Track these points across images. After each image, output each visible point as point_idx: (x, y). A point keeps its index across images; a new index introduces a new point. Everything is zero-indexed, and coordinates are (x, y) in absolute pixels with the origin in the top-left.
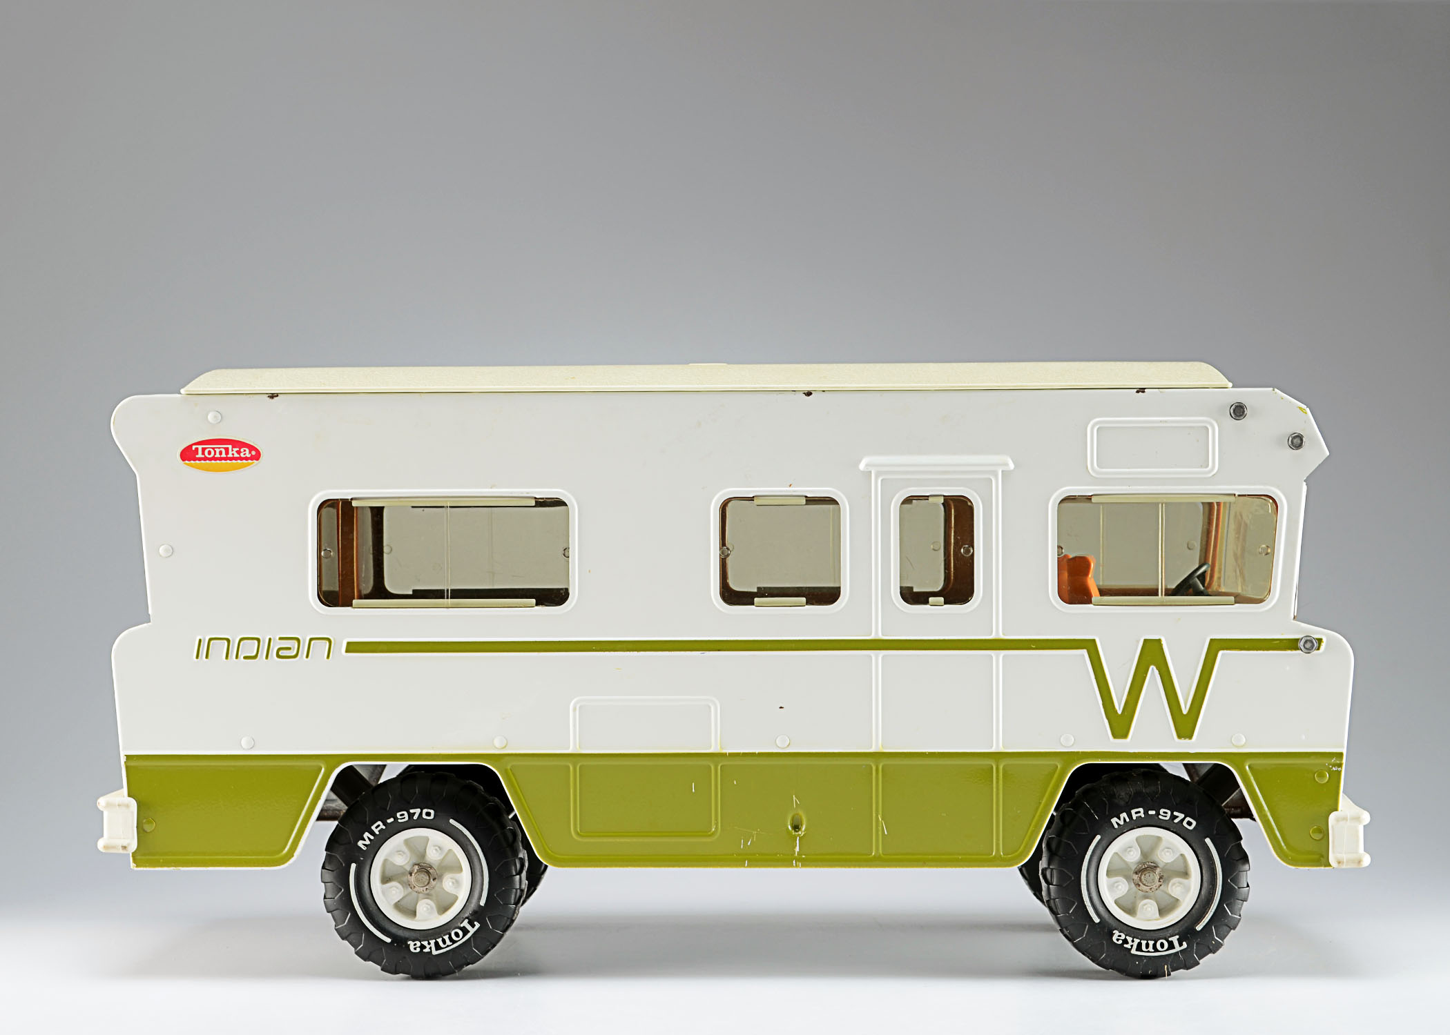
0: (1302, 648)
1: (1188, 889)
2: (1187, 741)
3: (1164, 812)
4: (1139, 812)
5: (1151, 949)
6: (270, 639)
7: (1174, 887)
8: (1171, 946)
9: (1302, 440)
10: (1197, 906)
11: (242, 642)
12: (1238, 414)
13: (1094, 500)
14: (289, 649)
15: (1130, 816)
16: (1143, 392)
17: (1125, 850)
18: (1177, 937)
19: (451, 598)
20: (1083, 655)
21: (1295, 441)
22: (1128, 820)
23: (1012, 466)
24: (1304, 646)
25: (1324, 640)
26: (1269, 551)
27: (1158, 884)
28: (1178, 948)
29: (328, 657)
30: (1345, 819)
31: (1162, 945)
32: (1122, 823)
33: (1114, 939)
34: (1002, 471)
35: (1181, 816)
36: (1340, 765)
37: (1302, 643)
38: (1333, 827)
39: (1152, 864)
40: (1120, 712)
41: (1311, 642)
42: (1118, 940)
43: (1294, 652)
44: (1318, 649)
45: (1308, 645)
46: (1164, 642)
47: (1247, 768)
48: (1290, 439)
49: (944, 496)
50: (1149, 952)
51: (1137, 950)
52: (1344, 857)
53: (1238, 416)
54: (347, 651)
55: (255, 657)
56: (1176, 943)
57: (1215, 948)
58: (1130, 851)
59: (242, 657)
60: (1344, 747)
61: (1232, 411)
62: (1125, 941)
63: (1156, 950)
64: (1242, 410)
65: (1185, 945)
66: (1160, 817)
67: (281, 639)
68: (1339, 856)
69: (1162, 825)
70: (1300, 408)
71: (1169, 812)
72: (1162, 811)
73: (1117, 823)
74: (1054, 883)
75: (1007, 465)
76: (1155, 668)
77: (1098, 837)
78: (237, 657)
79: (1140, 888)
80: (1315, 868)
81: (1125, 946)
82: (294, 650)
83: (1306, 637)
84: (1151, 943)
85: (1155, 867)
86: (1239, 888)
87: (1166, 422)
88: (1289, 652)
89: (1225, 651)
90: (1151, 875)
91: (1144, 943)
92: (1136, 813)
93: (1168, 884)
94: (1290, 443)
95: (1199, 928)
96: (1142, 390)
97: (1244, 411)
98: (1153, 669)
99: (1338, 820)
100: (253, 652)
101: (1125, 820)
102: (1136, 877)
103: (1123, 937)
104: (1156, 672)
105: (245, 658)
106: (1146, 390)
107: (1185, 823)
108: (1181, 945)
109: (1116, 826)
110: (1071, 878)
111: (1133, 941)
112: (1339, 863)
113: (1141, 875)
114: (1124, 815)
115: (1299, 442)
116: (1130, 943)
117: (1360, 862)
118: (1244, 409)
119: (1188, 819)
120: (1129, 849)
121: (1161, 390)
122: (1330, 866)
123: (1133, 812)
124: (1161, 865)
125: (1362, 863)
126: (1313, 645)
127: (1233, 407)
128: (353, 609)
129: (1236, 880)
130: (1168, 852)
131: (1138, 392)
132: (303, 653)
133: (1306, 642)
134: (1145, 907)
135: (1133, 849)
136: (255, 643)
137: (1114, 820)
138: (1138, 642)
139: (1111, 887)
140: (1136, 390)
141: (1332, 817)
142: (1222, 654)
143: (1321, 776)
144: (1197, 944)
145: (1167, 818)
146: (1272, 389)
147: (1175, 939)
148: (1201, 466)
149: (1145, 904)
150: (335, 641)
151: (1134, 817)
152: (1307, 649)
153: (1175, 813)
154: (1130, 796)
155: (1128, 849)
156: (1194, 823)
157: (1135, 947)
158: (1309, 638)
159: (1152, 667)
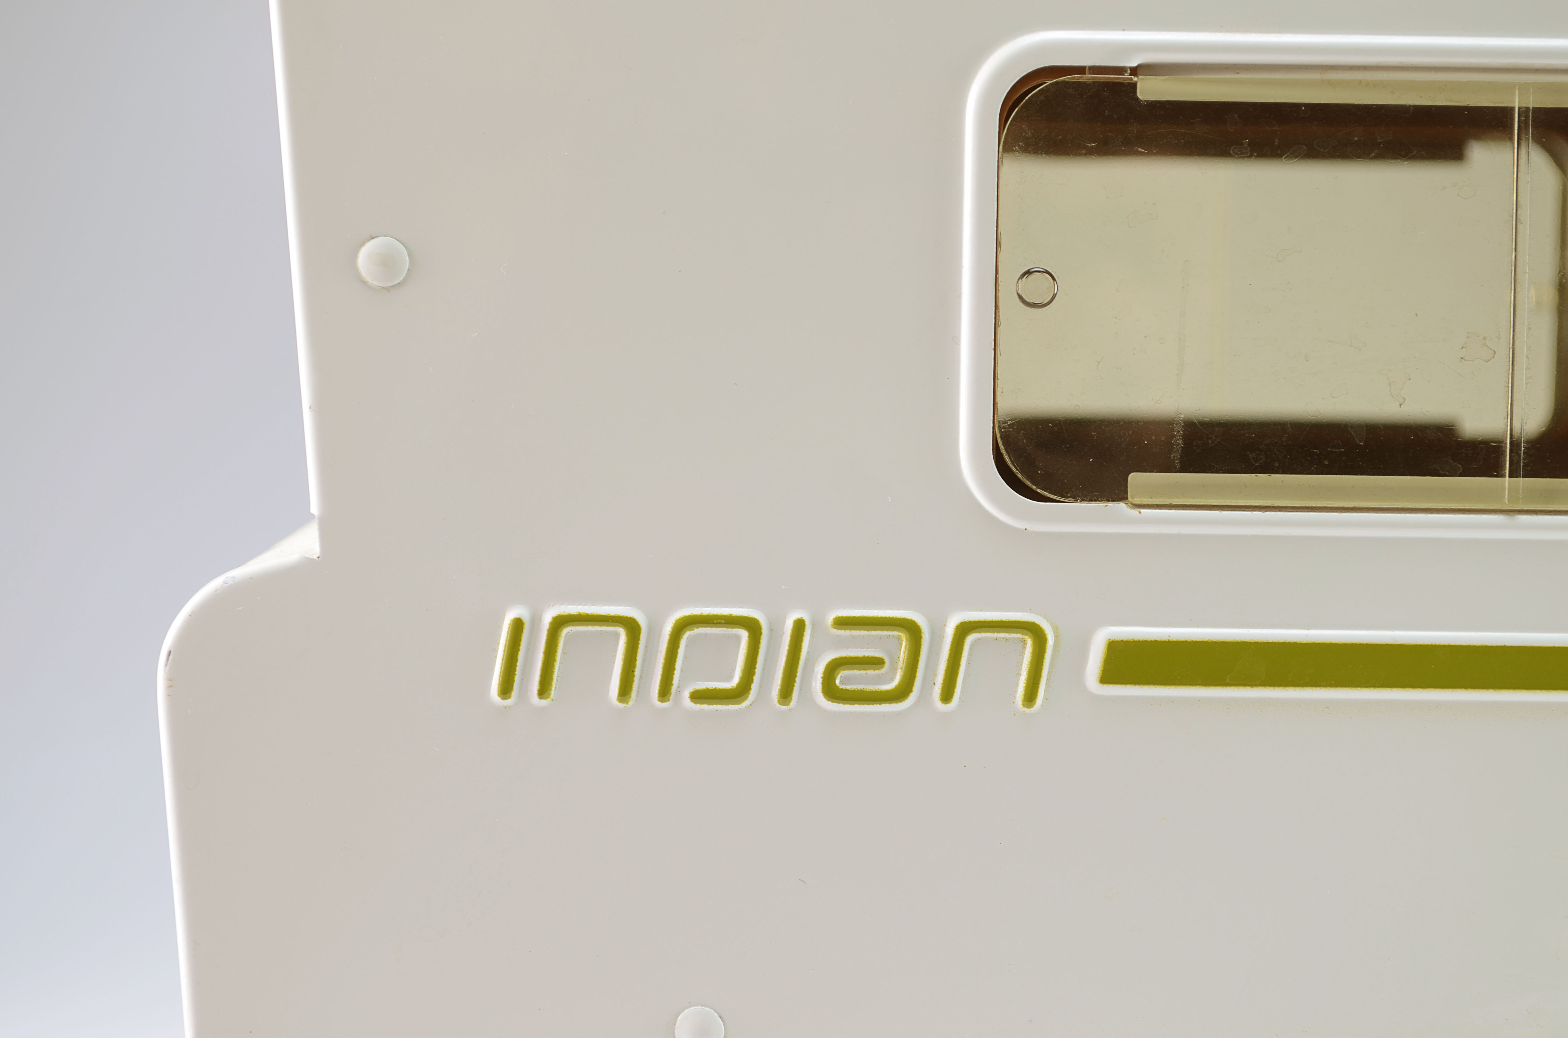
6: (799, 626)
11: (687, 635)
14: (877, 663)
19: (1523, 477)
29: (1030, 697)
54: (1109, 676)
55: (739, 693)
59: (686, 694)
67: (843, 623)
78: (665, 692)
82: (893, 670)
100: (730, 678)
105: (699, 696)
128: (1134, 512)
132: (929, 682)
136: (738, 638)
150: (1056, 637)
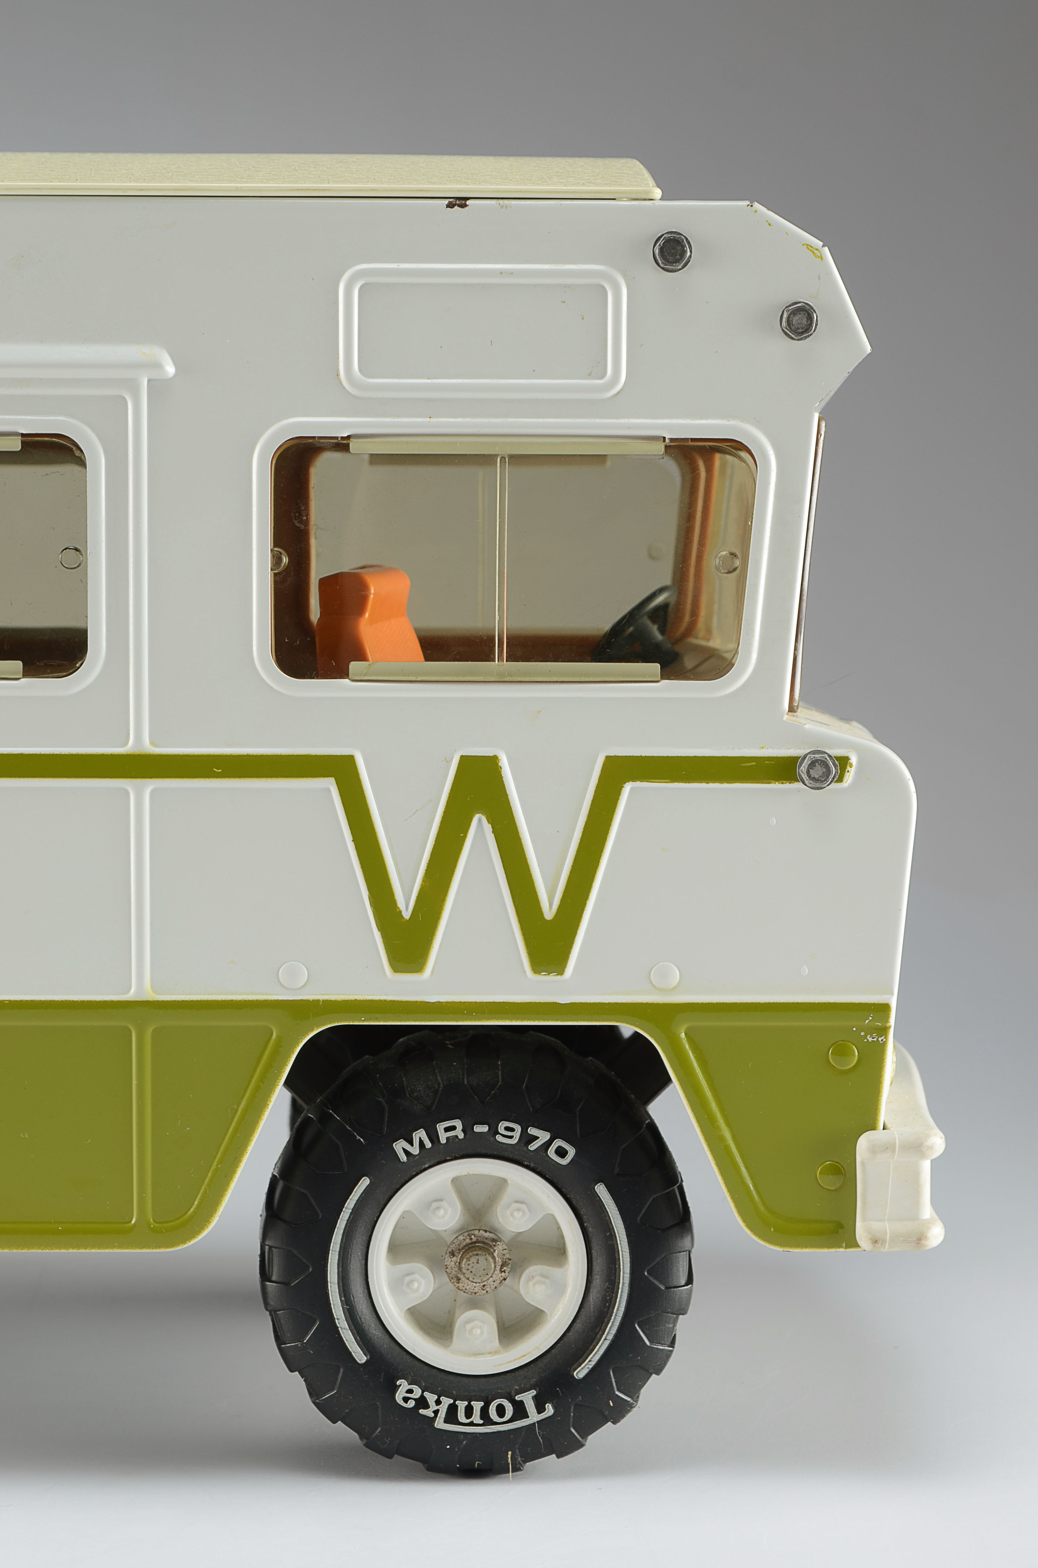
0: (805, 777)
1: (560, 1289)
2: (553, 977)
3: (508, 1129)
4: (453, 1128)
5: (476, 1418)
7: (531, 1284)
8: (520, 1411)
9: (810, 318)
10: (578, 1325)
12: (671, 259)
13: (353, 445)
15: (433, 1136)
16: (463, 206)
17: (429, 1205)
18: (533, 1392)
20: (329, 790)
21: (795, 320)
22: (428, 1145)
23: (170, 370)
24: (808, 772)
25: (854, 760)
26: (737, 563)
27: (498, 1276)
28: (534, 1416)
30: (889, 1148)
31: (501, 1411)
32: (415, 1150)
33: (399, 1396)
34: (149, 381)
35: (544, 1136)
36: (884, 1031)
37: (804, 767)
38: (863, 1164)
39: (487, 1235)
40: (407, 915)
41: (824, 764)
42: (406, 1400)
43: (787, 786)
44: (840, 780)
45: (817, 772)
46: (504, 763)
47: (683, 1035)
48: (785, 316)
49: (23, 435)
50: (472, 1424)
51: (446, 1421)
52: (887, 1227)
53: (672, 263)
56: (530, 1407)
57: (619, 1412)
58: (438, 1208)
60: (892, 994)
61: (657, 252)
62: (422, 1403)
63: (486, 1419)
64: (679, 248)
65: (550, 1410)
66: (499, 1138)
68: (876, 1226)
69: (506, 1154)
70: (809, 246)
71: (518, 1128)
72: (502, 1126)
73: (406, 1151)
74: (274, 1278)
75: (159, 366)
76: (484, 819)
77: (365, 1182)
79: (461, 1285)
80: (825, 1250)
81: (422, 1411)
83: (814, 752)
84: (477, 1406)
85: (493, 1240)
86: (668, 1288)
87: (511, 273)
88: (777, 786)
89: (638, 784)
90: (482, 1259)
91: (462, 1405)
92: (447, 1130)
93: (520, 1279)
94: (784, 324)
95: (580, 1373)
96: (460, 202)
97: (684, 252)
98: (480, 820)
99: (874, 1150)
101: (421, 1143)
102: (451, 1262)
103: (417, 1392)
104: (488, 828)
106: (468, 202)
107: (551, 1152)
108: (540, 1409)
109: (403, 1158)
110: (308, 1268)
111: (438, 1402)
112: (875, 1242)
113: (462, 1259)
114: (421, 1134)
115: (805, 321)
116: (433, 1407)
117: (920, 1239)
118: (683, 246)
119: (558, 1143)
120: (435, 1204)
121: (501, 201)
122: (858, 1246)
123: (441, 1127)
124: (506, 1238)
125: (923, 1242)
126: (829, 771)
127: (661, 242)
129: (663, 1270)
130: (518, 1210)
131: (450, 206)
133: (813, 764)
134: (469, 1326)
135: (444, 1203)
137: (400, 1146)
138: (449, 762)
139: (397, 1285)
140: (446, 202)
141: (864, 1142)
142: (632, 789)
143: (842, 1051)
144: (576, 1405)
145: (514, 1141)
146: (748, 203)
147: (527, 1398)
148: (590, 375)
149: (469, 1321)
151: (443, 1137)
152: (814, 779)
153: (532, 1131)
154: (436, 1092)
155: (434, 1202)
156: (571, 1152)
157: (442, 1414)
158: (817, 756)
159: (476, 818)
